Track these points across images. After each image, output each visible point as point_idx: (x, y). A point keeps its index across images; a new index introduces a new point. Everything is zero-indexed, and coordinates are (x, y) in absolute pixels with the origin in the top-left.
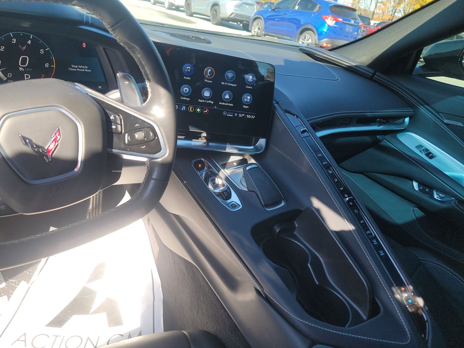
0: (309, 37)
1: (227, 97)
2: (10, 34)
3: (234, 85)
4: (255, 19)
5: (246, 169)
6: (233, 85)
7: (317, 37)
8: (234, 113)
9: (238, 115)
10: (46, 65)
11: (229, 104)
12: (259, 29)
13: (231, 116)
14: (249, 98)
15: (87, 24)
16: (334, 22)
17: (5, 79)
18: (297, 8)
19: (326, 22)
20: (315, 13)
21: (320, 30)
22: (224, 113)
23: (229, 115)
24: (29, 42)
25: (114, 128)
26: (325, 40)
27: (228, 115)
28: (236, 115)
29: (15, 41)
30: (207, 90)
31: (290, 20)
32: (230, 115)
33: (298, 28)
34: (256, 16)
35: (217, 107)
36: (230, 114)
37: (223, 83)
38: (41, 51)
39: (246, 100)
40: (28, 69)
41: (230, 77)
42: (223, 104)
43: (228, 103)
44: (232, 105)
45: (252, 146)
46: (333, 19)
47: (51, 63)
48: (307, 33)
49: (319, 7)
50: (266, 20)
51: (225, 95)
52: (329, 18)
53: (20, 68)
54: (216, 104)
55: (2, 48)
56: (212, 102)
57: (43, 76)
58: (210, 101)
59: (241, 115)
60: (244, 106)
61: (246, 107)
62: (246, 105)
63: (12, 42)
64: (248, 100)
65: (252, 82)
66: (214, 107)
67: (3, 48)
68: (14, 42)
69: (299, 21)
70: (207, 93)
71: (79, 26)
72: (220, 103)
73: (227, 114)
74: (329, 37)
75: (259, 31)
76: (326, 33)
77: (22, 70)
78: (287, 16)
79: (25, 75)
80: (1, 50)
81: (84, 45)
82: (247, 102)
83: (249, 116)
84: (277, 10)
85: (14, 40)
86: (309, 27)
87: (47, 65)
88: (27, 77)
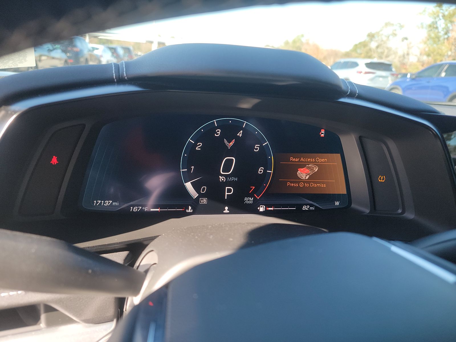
2: (214, 122)
10: (259, 170)
15: (352, 95)
17: (195, 195)
18: (443, 74)
24: (240, 134)
38: (256, 147)
40: (232, 179)
47: (268, 167)
50: (405, 89)
55: (198, 146)
57: (252, 188)
68: (218, 134)
77: (223, 179)
79: (227, 188)
80: (197, 149)
81: (323, 133)
84: (417, 79)
85: (218, 131)
87: (261, 170)
88: (229, 191)
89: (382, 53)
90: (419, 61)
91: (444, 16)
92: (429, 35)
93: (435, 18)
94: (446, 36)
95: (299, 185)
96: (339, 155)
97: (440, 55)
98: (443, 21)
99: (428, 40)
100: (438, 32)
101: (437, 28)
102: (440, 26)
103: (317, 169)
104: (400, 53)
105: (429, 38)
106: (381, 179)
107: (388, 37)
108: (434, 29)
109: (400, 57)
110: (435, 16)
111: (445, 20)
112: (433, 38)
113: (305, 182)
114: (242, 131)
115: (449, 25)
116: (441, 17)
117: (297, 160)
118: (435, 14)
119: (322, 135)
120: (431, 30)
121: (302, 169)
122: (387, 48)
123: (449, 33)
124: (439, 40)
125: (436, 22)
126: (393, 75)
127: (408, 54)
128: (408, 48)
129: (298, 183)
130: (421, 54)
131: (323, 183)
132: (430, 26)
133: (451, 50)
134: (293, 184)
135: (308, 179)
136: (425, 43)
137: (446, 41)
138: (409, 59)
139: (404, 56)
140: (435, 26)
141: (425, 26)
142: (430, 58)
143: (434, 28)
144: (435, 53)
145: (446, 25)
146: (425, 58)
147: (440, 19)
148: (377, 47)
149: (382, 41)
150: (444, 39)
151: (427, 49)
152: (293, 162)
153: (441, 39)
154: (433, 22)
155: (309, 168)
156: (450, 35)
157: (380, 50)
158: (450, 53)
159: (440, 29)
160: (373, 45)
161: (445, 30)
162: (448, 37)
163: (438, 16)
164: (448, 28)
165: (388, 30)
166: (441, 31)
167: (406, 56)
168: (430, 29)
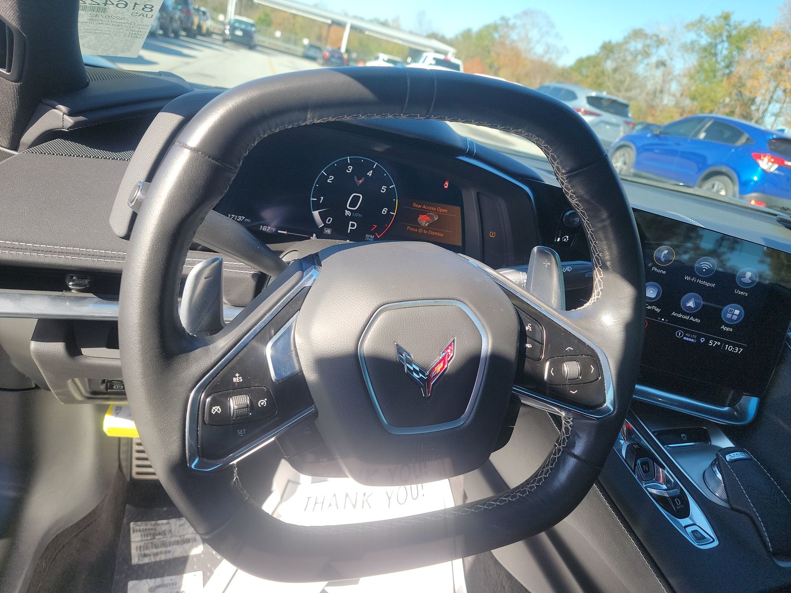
0: (721, 186)
1: (691, 304)
2: (347, 159)
3: (710, 285)
4: (620, 147)
5: (725, 458)
6: (708, 284)
7: (737, 188)
8: (699, 336)
9: (707, 341)
10: (383, 211)
11: (692, 318)
12: (625, 163)
13: (692, 340)
14: (737, 312)
15: (470, 154)
16: (776, 166)
17: (321, 225)
18: (702, 136)
19: (758, 165)
20: (737, 148)
21: (744, 178)
22: (678, 334)
23: (687, 339)
24: (370, 174)
25: (529, 347)
26: (754, 195)
27: (685, 338)
28: (702, 341)
29: (351, 170)
30: (652, 286)
31: (685, 155)
32: (690, 340)
33: (700, 170)
34: (623, 143)
35: (667, 320)
36: (689, 337)
37: (687, 278)
38: (383, 189)
39: (729, 316)
40: (357, 215)
41: (704, 269)
42: (680, 316)
43: (691, 315)
44: (697, 320)
45: (725, 406)
46: (772, 160)
47: (391, 209)
48: (718, 180)
49: (748, 139)
50: (640, 150)
51: (688, 300)
52: (766, 159)
53: (346, 211)
54: (665, 313)
56: (658, 310)
57: (374, 227)
58: (654, 307)
59: (714, 343)
60: (723, 327)
61: (728, 329)
62: (727, 325)
63: (347, 171)
64: (735, 317)
65: (748, 284)
66: (659, 318)
67: (331, 178)
68: (349, 170)
69: (704, 158)
70: (651, 292)
71: (457, 156)
72: (674, 314)
73: (685, 336)
74: (763, 192)
75: (625, 167)
76: (756, 183)
77: (348, 214)
78: (680, 149)
79: (351, 222)
80: (328, 181)
82: (731, 320)
83: (730, 348)
84: (662, 136)
85: (350, 168)
86: (724, 169)
87: (385, 211)
88: (353, 225)
89: (622, 82)
90: (677, 105)
91: (729, 37)
92: (701, 65)
93: (715, 38)
94: (727, 71)
95: (418, 230)
96: (459, 208)
97: (712, 101)
98: (726, 45)
99: (698, 72)
100: (717, 62)
101: (715, 55)
102: (721, 52)
103: (437, 218)
104: (650, 86)
105: (700, 69)
106: (492, 235)
107: (636, 57)
108: (711, 56)
109: (648, 94)
110: (716, 34)
111: (731, 44)
112: (705, 71)
113: (424, 228)
114: (372, 171)
115: (735, 53)
116: (725, 39)
117: (420, 206)
118: (716, 31)
119: (446, 186)
120: (706, 57)
121: (423, 216)
122: (631, 75)
123: (733, 66)
124: (715, 76)
125: (716, 45)
126: (627, 123)
127: (661, 91)
128: (664, 81)
129: (418, 228)
130: (682, 95)
131: (441, 232)
132: (705, 49)
133: (730, 94)
134: (412, 229)
135: (428, 226)
136: (692, 77)
137: (725, 78)
138: (662, 99)
139: (655, 93)
140: (713, 51)
141: (697, 47)
142: (696, 103)
143: (711, 53)
144: (705, 97)
145: (731, 52)
146: (687, 102)
147: (723, 41)
148: (615, 70)
149: (624, 60)
150: (724, 74)
151: (693, 88)
152: (416, 208)
153: (719, 74)
154: (710, 44)
155: (429, 216)
156: (733, 69)
157: (618, 76)
158: (727, 100)
159: (719, 58)
160: (609, 65)
161: (727, 61)
162: (731, 73)
163: (721, 35)
164: (733, 57)
165: (637, 45)
166: (721, 61)
167: (658, 95)
168: (704, 55)
